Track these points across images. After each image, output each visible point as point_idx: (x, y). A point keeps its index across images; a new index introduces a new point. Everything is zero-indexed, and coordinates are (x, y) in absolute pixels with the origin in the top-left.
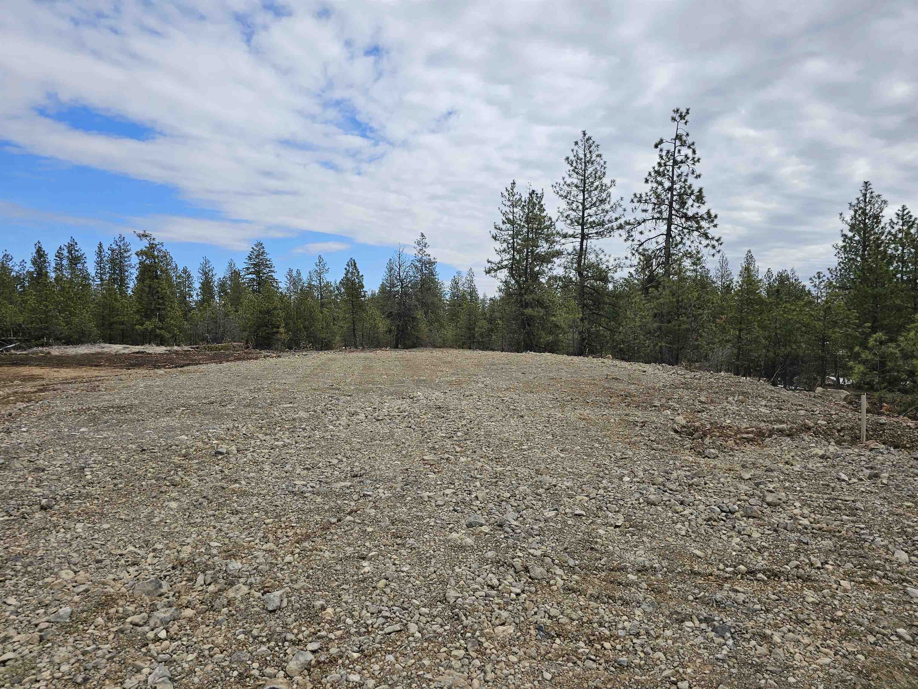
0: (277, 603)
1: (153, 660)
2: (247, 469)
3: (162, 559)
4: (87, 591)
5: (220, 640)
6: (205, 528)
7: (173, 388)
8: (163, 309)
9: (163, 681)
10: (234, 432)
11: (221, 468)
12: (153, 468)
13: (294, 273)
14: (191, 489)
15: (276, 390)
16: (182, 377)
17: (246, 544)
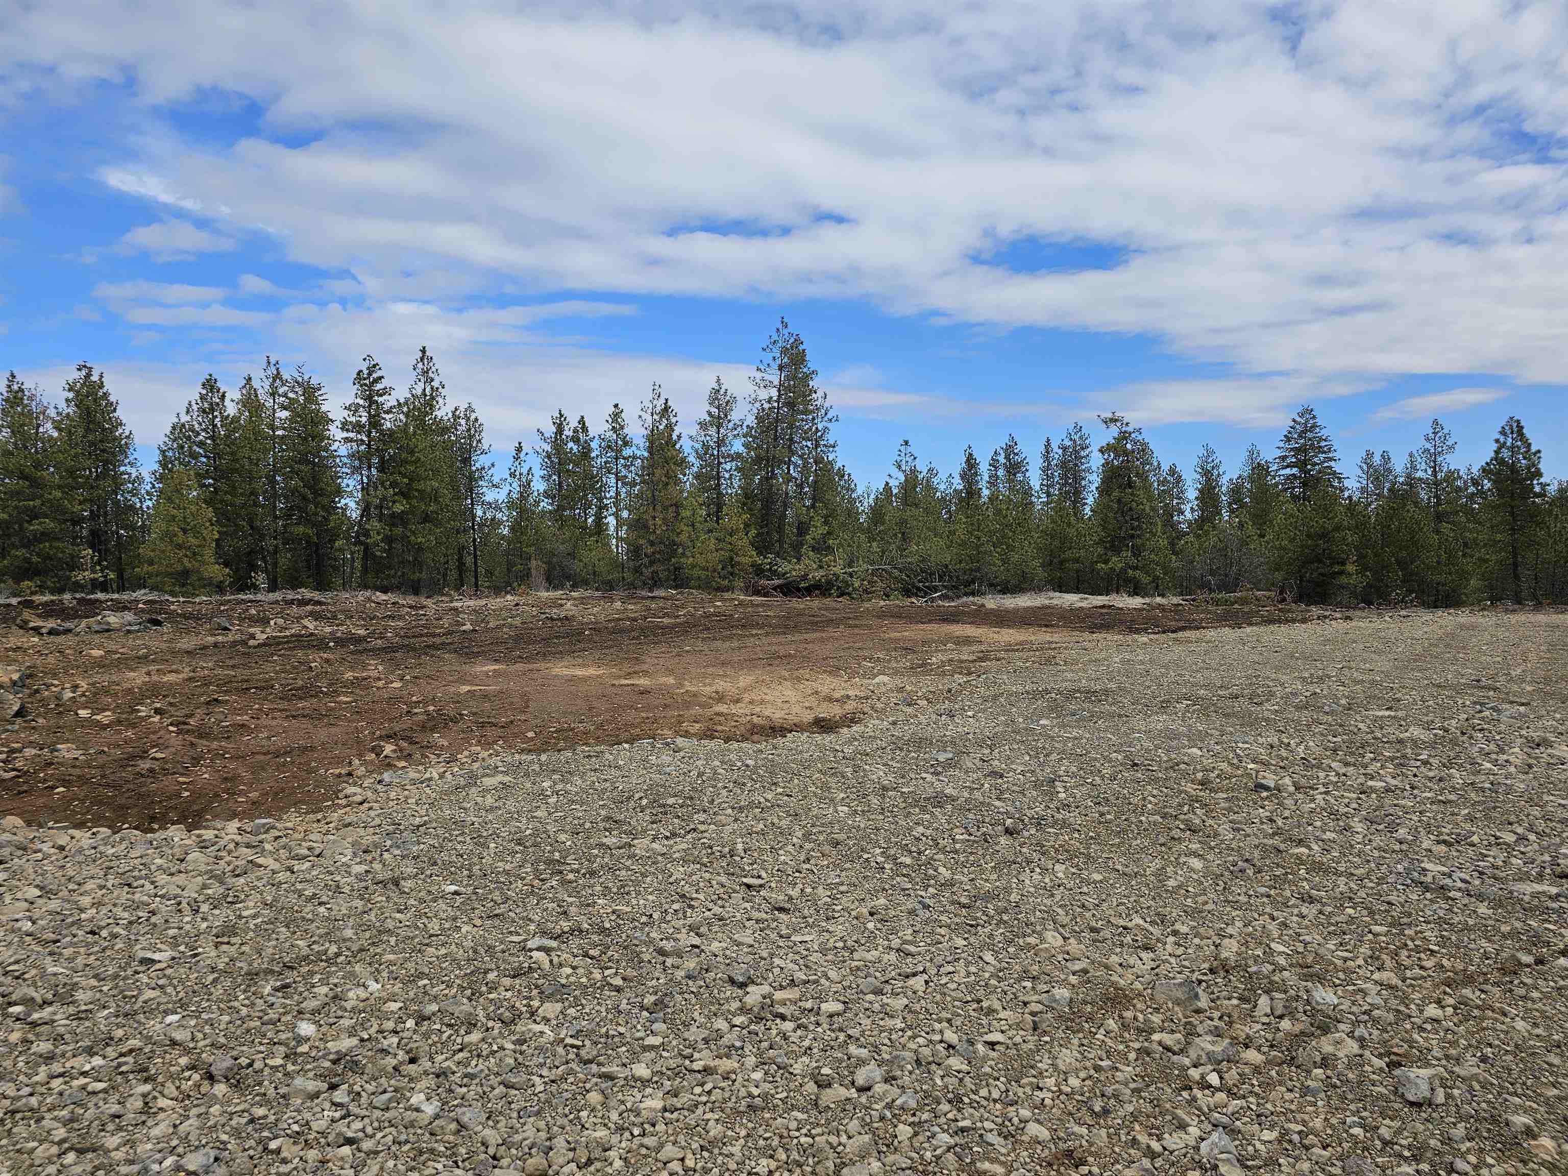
0: (1423, 1091)
1: (1203, 1118)
2: (1318, 824)
3: (1190, 951)
4: (1085, 971)
5: (1318, 1123)
6: (1256, 916)
7: (1166, 666)
8: (1139, 536)
9: (1228, 1160)
10: (1284, 753)
11: (1268, 814)
12: (1154, 796)
13: (1377, 459)
14: (1222, 841)
15: (1357, 682)
16: (1178, 649)
17: (1339, 963)
